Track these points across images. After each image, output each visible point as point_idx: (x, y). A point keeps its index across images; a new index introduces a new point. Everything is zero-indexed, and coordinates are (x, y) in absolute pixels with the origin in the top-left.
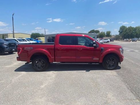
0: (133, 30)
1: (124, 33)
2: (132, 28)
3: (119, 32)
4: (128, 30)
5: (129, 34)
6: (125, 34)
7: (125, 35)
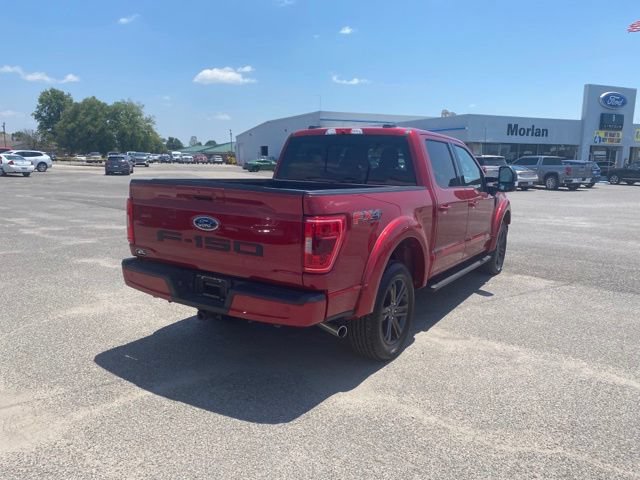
0: (107, 117)
1: (69, 126)
2: (103, 106)
3: (38, 116)
4: (86, 115)
5: (89, 133)
6: (73, 130)
7: (71, 133)
